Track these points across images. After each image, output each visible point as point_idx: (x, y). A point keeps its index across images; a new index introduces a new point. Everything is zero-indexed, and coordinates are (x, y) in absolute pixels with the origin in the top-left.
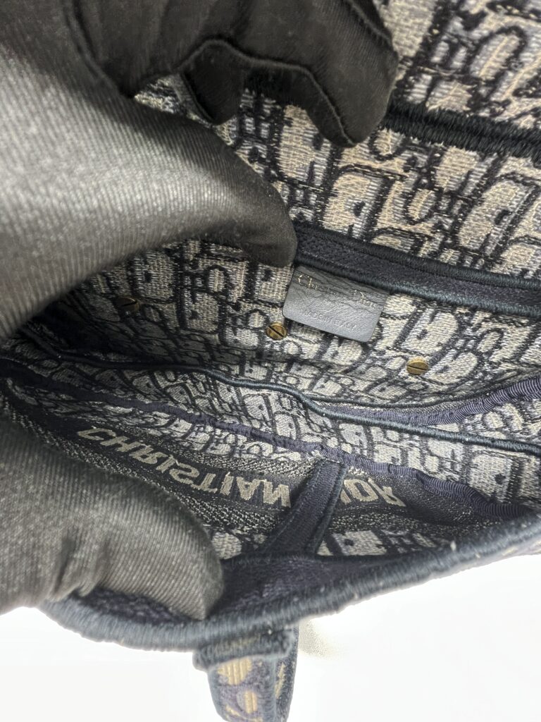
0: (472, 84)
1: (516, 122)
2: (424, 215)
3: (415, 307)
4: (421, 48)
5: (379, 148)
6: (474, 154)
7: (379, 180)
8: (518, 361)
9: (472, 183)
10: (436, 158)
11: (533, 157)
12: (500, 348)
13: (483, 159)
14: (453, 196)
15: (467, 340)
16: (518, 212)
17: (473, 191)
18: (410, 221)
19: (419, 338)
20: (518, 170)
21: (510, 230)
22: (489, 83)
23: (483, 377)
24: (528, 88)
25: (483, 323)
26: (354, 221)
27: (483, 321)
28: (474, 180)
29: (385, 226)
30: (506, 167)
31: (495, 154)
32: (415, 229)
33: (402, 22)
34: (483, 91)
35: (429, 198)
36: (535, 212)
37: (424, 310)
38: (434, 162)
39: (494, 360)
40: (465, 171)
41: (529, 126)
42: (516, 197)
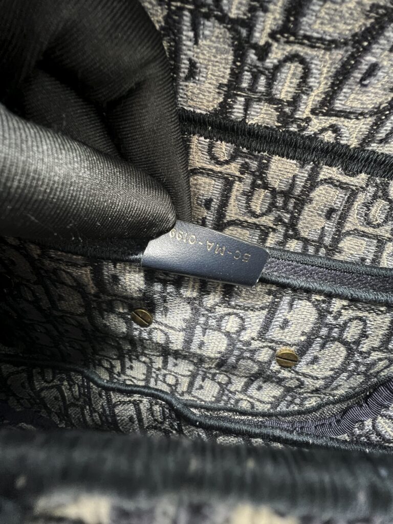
0: (277, 104)
1: (321, 136)
2: (264, 210)
3: (271, 297)
4: (230, 77)
5: (217, 155)
6: (295, 162)
7: (221, 180)
8: (387, 348)
9: (299, 185)
10: (264, 163)
11: (342, 166)
12: (367, 337)
13: (302, 167)
14: (287, 194)
15: (331, 329)
16: (343, 210)
17: (302, 191)
18: (253, 214)
19: (282, 328)
20: (333, 176)
21: (340, 224)
22: (289, 104)
23: (357, 368)
24: (321, 107)
25: (343, 311)
26: (206, 214)
27: (342, 309)
28: (300, 183)
29: (233, 218)
30: (323, 173)
31: (312, 163)
32: (259, 221)
33: (213, 58)
34: (287, 110)
35: (266, 196)
36: (356, 211)
37: (281, 298)
38: (264, 167)
39: (364, 350)
40: (291, 176)
41: (332, 140)
42: (337, 198)
